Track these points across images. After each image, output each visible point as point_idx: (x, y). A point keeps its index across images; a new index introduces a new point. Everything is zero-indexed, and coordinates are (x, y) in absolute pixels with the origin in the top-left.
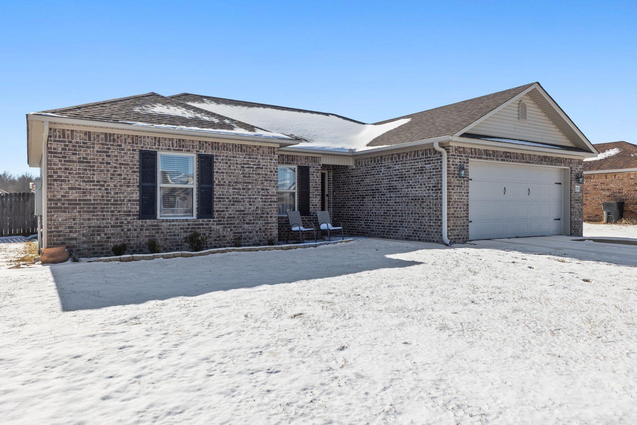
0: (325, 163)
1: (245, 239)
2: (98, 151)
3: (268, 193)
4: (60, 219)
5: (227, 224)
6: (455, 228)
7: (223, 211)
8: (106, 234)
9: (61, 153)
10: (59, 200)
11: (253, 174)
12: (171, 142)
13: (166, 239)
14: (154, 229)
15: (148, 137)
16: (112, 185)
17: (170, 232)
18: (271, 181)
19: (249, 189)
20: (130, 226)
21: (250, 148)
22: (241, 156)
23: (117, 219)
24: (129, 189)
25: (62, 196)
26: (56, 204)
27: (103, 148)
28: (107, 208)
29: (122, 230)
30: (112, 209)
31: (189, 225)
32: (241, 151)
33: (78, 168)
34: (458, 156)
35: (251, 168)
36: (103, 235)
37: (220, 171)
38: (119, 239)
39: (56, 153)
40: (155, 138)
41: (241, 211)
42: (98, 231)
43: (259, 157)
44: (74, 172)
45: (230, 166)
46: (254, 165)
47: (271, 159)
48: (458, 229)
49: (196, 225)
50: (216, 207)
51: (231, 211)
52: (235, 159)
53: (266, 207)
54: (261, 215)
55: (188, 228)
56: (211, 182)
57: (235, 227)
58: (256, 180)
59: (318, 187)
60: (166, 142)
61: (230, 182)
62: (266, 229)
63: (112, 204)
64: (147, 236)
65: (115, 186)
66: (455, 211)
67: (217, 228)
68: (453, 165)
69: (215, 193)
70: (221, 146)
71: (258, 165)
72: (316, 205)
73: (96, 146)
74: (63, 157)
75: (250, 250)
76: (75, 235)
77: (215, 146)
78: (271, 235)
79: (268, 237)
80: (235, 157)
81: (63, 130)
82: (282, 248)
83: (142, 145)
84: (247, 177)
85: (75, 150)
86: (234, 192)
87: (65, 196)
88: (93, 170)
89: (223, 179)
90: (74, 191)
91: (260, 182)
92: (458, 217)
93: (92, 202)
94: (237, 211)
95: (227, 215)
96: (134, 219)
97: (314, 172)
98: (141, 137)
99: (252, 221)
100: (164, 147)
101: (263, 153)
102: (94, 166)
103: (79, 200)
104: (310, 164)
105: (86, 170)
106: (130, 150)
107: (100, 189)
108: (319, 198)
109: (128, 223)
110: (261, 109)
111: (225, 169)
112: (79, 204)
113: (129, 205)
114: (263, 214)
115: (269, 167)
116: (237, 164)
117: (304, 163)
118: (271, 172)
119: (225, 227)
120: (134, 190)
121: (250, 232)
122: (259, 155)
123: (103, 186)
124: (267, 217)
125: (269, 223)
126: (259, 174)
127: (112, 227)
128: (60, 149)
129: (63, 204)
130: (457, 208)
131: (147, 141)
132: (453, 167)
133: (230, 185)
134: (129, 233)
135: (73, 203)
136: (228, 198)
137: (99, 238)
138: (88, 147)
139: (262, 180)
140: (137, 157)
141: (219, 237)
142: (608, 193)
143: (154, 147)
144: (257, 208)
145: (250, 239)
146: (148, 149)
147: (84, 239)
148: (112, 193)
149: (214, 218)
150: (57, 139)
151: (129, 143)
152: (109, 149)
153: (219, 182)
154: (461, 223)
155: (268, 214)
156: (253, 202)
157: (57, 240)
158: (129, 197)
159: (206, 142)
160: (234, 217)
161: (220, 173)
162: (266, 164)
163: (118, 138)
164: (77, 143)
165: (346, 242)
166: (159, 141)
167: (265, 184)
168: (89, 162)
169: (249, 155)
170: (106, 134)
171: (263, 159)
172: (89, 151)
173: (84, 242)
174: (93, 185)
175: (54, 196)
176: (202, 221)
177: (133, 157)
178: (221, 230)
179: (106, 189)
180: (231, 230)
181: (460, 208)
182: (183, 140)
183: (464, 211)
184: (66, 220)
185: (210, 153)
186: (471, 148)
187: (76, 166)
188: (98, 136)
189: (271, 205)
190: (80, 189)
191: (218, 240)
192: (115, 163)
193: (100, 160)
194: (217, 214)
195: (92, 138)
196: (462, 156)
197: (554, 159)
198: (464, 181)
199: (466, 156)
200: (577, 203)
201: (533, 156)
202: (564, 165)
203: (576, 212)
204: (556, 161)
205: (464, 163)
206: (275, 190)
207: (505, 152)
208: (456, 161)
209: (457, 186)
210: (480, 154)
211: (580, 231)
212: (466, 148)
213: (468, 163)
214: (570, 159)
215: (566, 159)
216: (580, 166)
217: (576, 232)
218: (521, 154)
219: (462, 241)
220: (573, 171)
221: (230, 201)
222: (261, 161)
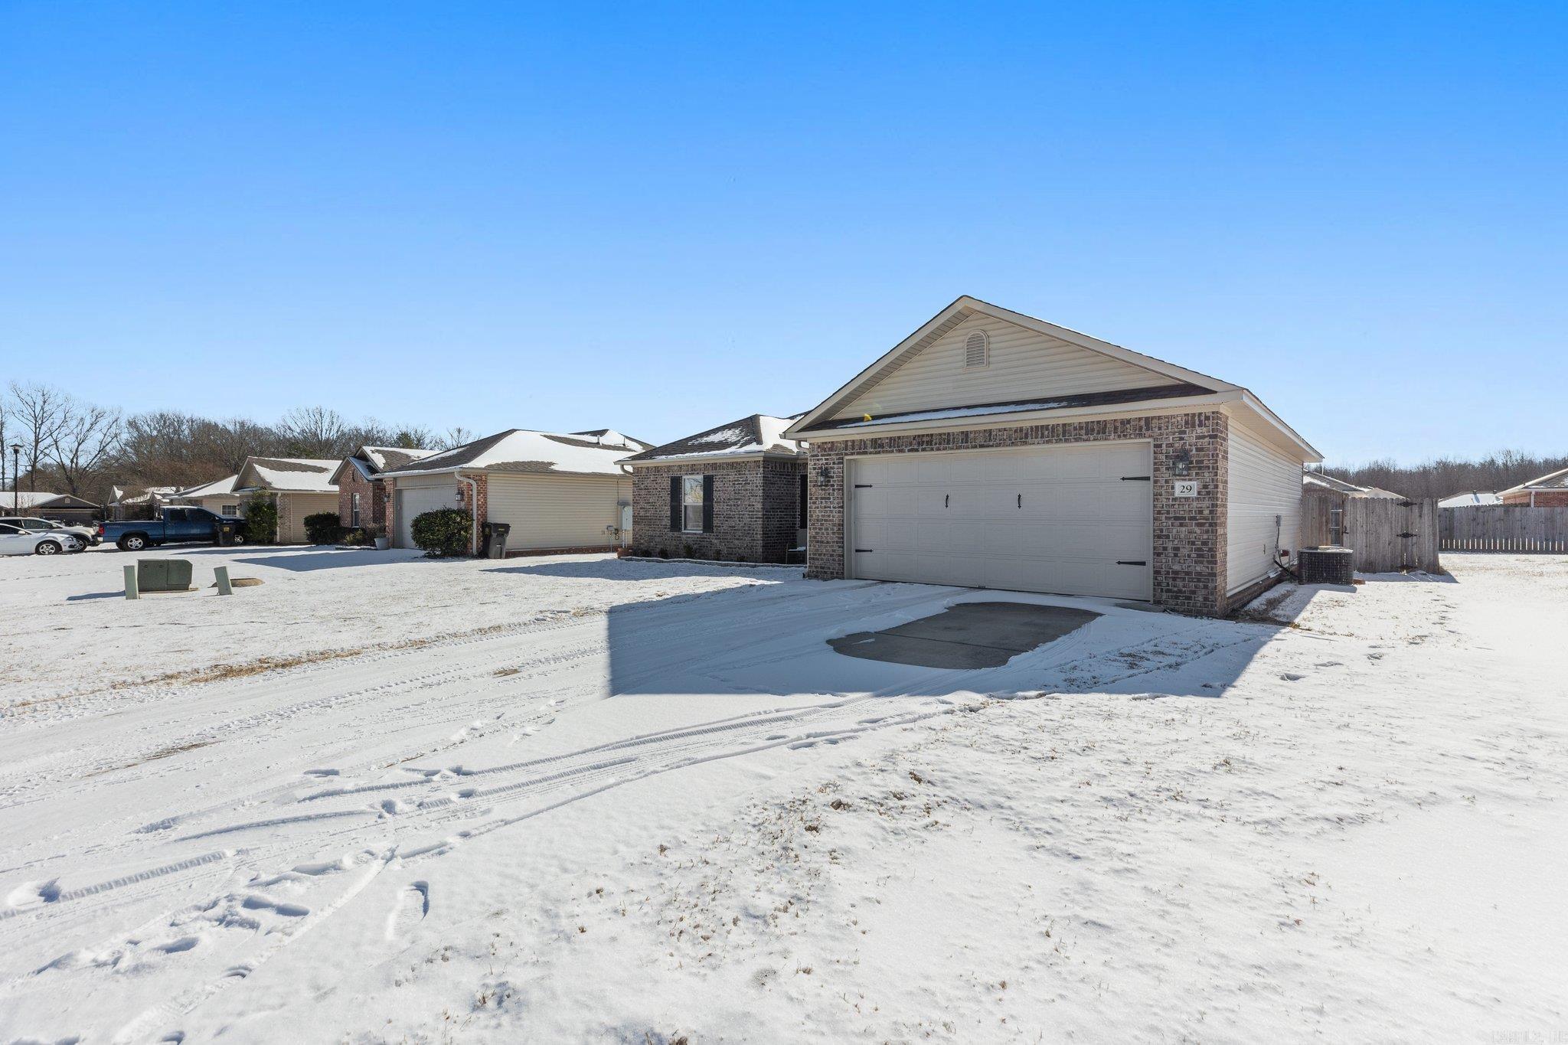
2: (652, 481)
3: (754, 509)
4: (636, 530)
5: (722, 539)
6: (817, 556)
7: (720, 526)
9: (637, 484)
10: (636, 516)
11: (742, 490)
12: (687, 468)
15: (676, 466)
17: (686, 543)
18: (757, 496)
19: (738, 506)
20: (667, 536)
21: (740, 465)
22: (733, 474)
23: (660, 530)
24: (666, 508)
26: (635, 519)
27: (654, 478)
28: (656, 522)
29: (663, 540)
30: (658, 523)
31: (696, 537)
32: (733, 469)
33: (644, 493)
34: (822, 455)
35: (740, 484)
36: (653, 542)
37: (718, 489)
38: (661, 546)
40: (679, 466)
41: (733, 527)
42: (652, 539)
43: (747, 472)
45: (724, 484)
46: (743, 481)
47: (757, 474)
48: (822, 559)
49: (701, 537)
50: (715, 523)
51: (725, 526)
52: (729, 477)
53: (752, 523)
55: (697, 541)
56: (712, 499)
57: (727, 542)
58: (744, 496)
60: (685, 468)
61: (724, 499)
62: (752, 546)
63: (658, 519)
64: (675, 545)
65: (659, 505)
66: (817, 533)
67: (715, 542)
68: (814, 469)
69: (714, 510)
70: (719, 466)
71: (746, 481)
73: (651, 476)
74: (638, 487)
77: (714, 466)
78: (756, 552)
79: (754, 555)
80: (728, 475)
81: (639, 468)
83: (673, 472)
84: (737, 494)
85: (643, 481)
86: (728, 509)
87: (638, 514)
88: (650, 494)
89: (720, 497)
91: (747, 498)
92: (822, 542)
93: (650, 518)
94: (729, 527)
95: (722, 530)
96: (670, 531)
98: (672, 467)
100: (684, 473)
101: (750, 468)
103: (644, 516)
105: (647, 494)
106: (666, 477)
107: (653, 508)
109: (665, 534)
111: (721, 487)
112: (644, 519)
113: (665, 520)
114: (750, 530)
115: (755, 482)
116: (730, 481)
118: (757, 486)
119: (721, 542)
120: (670, 509)
123: (654, 505)
124: (753, 534)
125: (755, 540)
126: (746, 490)
127: (658, 536)
128: (637, 481)
130: (820, 529)
131: (675, 469)
132: (814, 472)
133: (724, 502)
134: (666, 541)
135: (642, 518)
136: (723, 514)
137: (651, 544)
138: (648, 478)
139: (749, 496)
140: (670, 482)
143: (679, 473)
144: (745, 524)
145: (739, 554)
146: (676, 476)
147: (646, 544)
148: (659, 511)
149: (713, 532)
150: (636, 474)
151: (667, 472)
152: (657, 477)
153: (717, 499)
154: (827, 551)
155: (754, 530)
156: (742, 518)
158: (665, 514)
159: (708, 464)
160: (727, 533)
161: (718, 491)
162: (753, 479)
163: (661, 469)
164: (644, 475)
166: (681, 468)
167: (752, 500)
168: (648, 489)
169: (739, 472)
170: (655, 467)
171: (750, 474)
172: (648, 481)
173: (646, 547)
174: (650, 505)
175: (635, 513)
176: (706, 535)
177: (667, 483)
178: (718, 544)
179: (655, 508)
181: (827, 529)
182: (693, 465)
183: (834, 533)
184: (639, 530)
185: (711, 474)
186: (847, 441)
188: (652, 469)
190: (645, 508)
192: (659, 488)
193: (653, 487)
194: (715, 529)
195: (650, 471)
196: (830, 455)
197: (1075, 429)
198: (834, 490)
199: (837, 454)
200: (1181, 525)
201: (1000, 431)
202: (1119, 436)
203: (1177, 549)
204: (1083, 432)
205: (834, 463)
206: (759, 506)
207: (919, 436)
208: (821, 462)
209: (822, 498)
210: (863, 447)
211: (1201, 599)
212: (837, 442)
213: (842, 463)
214: (1147, 419)
215: (1129, 421)
216: (1199, 430)
217: (1177, 598)
218: (962, 433)
219: (829, 576)
220: (1160, 446)
221: (725, 517)
222: (749, 476)
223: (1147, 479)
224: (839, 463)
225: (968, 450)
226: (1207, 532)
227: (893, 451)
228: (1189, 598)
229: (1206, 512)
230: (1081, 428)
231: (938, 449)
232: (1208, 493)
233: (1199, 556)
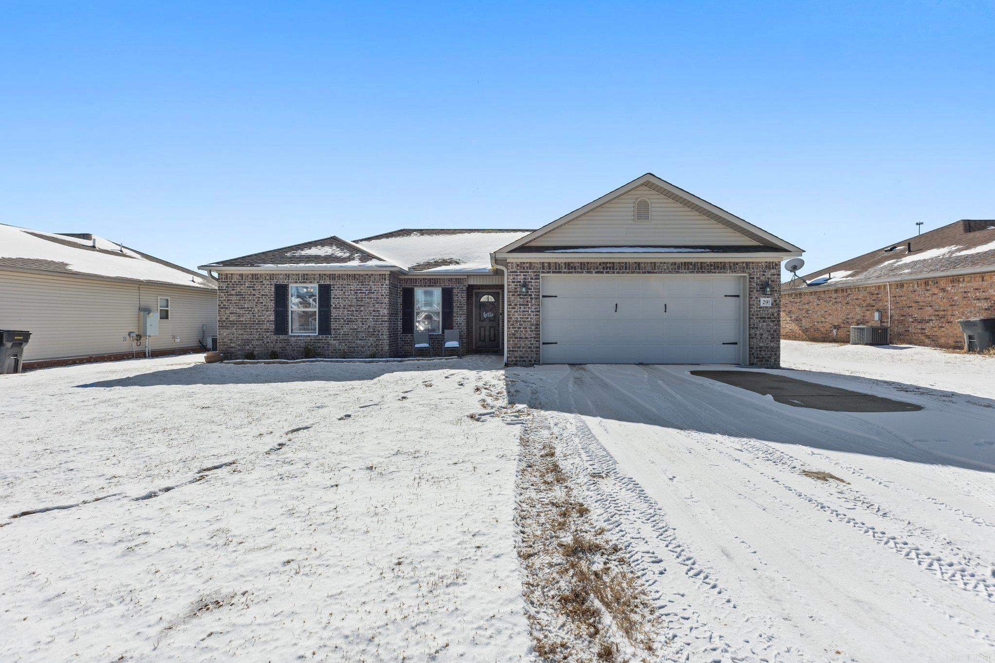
0: (470, 284)
1: (358, 352)
2: (247, 287)
3: (379, 314)
4: (225, 334)
5: (342, 340)
7: (339, 329)
8: (252, 345)
9: (225, 290)
10: (224, 321)
11: (365, 298)
12: (297, 277)
13: (294, 350)
14: (285, 343)
15: (281, 274)
16: (256, 310)
17: (297, 345)
18: (383, 303)
19: (361, 311)
20: (268, 340)
21: (362, 276)
22: (354, 284)
23: (260, 334)
24: (268, 313)
25: (226, 319)
26: (222, 324)
27: (251, 284)
28: (254, 326)
29: (263, 342)
30: (257, 327)
31: (311, 340)
32: (355, 280)
34: (520, 272)
35: (363, 293)
36: (250, 345)
38: (261, 348)
39: (222, 290)
40: (286, 274)
41: (354, 329)
42: (248, 342)
43: (371, 283)
44: (233, 302)
45: (344, 293)
46: (367, 290)
47: (382, 285)
48: (521, 351)
49: (317, 340)
50: (333, 326)
51: (346, 329)
52: (349, 287)
53: (377, 326)
54: (373, 333)
55: (312, 342)
56: (329, 306)
57: (348, 342)
58: (368, 303)
59: (463, 307)
60: (294, 277)
61: (344, 305)
62: (377, 345)
63: (256, 324)
64: (280, 347)
65: (258, 311)
66: (517, 331)
67: (334, 342)
68: (513, 282)
69: (332, 314)
70: (337, 277)
71: (370, 290)
72: (461, 324)
73: (246, 283)
74: (227, 292)
75: (337, 362)
76: (233, 345)
77: (332, 277)
78: (382, 350)
79: (379, 351)
80: (350, 285)
81: (226, 274)
83: (277, 280)
84: (360, 301)
85: (234, 287)
86: (348, 313)
87: (228, 319)
88: (245, 300)
89: (338, 303)
90: (233, 315)
91: (371, 305)
92: (520, 338)
93: (244, 322)
94: (351, 329)
95: (343, 332)
96: (271, 335)
97: (458, 293)
98: (276, 275)
99: (364, 338)
100: (293, 281)
101: (374, 280)
102: (245, 297)
103: (236, 321)
104: (454, 286)
105: (240, 300)
106: (268, 284)
107: (249, 313)
108: (464, 317)
109: (267, 337)
111: (341, 295)
112: (236, 324)
113: (268, 324)
114: (375, 332)
115: (380, 291)
116: (351, 290)
117: (448, 285)
118: (384, 296)
119: (340, 342)
120: (271, 314)
121: (363, 347)
123: (251, 311)
124: (378, 334)
125: (380, 340)
126: (370, 298)
127: (257, 340)
128: (225, 287)
129: (227, 324)
130: (519, 328)
131: (280, 277)
132: (513, 284)
133: (344, 308)
134: (268, 344)
135: (233, 323)
136: (343, 319)
137: (248, 347)
138: (241, 285)
139: (373, 303)
140: (273, 289)
141: (335, 349)
143: (285, 281)
144: (369, 326)
145: (362, 352)
146: (281, 283)
147: (239, 347)
148: (257, 316)
149: (331, 334)
150: (223, 280)
151: (268, 280)
152: (255, 284)
153: (336, 306)
154: (525, 344)
155: (379, 332)
156: (365, 321)
157: (223, 348)
158: (267, 318)
159: (325, 275)
160: (348, 334)
161: (336, 298)
162: (377, 289)
163: (260, 276)
164: (235, 282)
165: (446, 359)
166: (289, 277)
167: (377, 306)
168: (242, 295)
169: (362, 282)
170: (253, 274)
171: (374, 285)
172: (242, 287)
173: (239, 350)
174: (245, 311)
175: (221, 318)
176: (322, 337)
177: (270, 290)
178: (337, 344)
179: (253, 313)
180: (346, 345)
181: (525, 328)
182: (307, 275)
183: (531, 331)
184: (229, 334)
185: (328, 283)
186: (543, 263)
187: (234, 298)
188: (248, 276)
189: (382, 324)
190: (236, 313)
191: (334, 352)
192: (259, 294)
193: (249, 293)
194: (333, 332)
195: (244, 279)
196: (528, 272)
197: (708, 265)
198: (531, 299)
199: (535, 272)
200: (764, 322)
201: (661, 263)
202: (732, 272)
203: (762, 334)
204: (713, 268)
205: (532, 279)
206: (386, 312)
207: (604, 263)
208: (519, 277)
209: (520, 305)
210: (558, 268)
211: (773, 361)
212: (534, 263)
213: (539, 279)
214: (747, 263)
215: (737, 263)
216: (772, 271)
217: (762, 361)
218: (636, 263)
219: (528, 363)
220: (753, 278)
221: (345, 321)
222: (373, 287)
223: (738, 296)
224: (536, 279)
225: (639, 275)
226: (776, 325)
227: (583, 272)
228: (767, 361)
229: (776, 315)
230: (711, 265)
231: (618, 273)
232: (777, 304)
233: (772, 338)
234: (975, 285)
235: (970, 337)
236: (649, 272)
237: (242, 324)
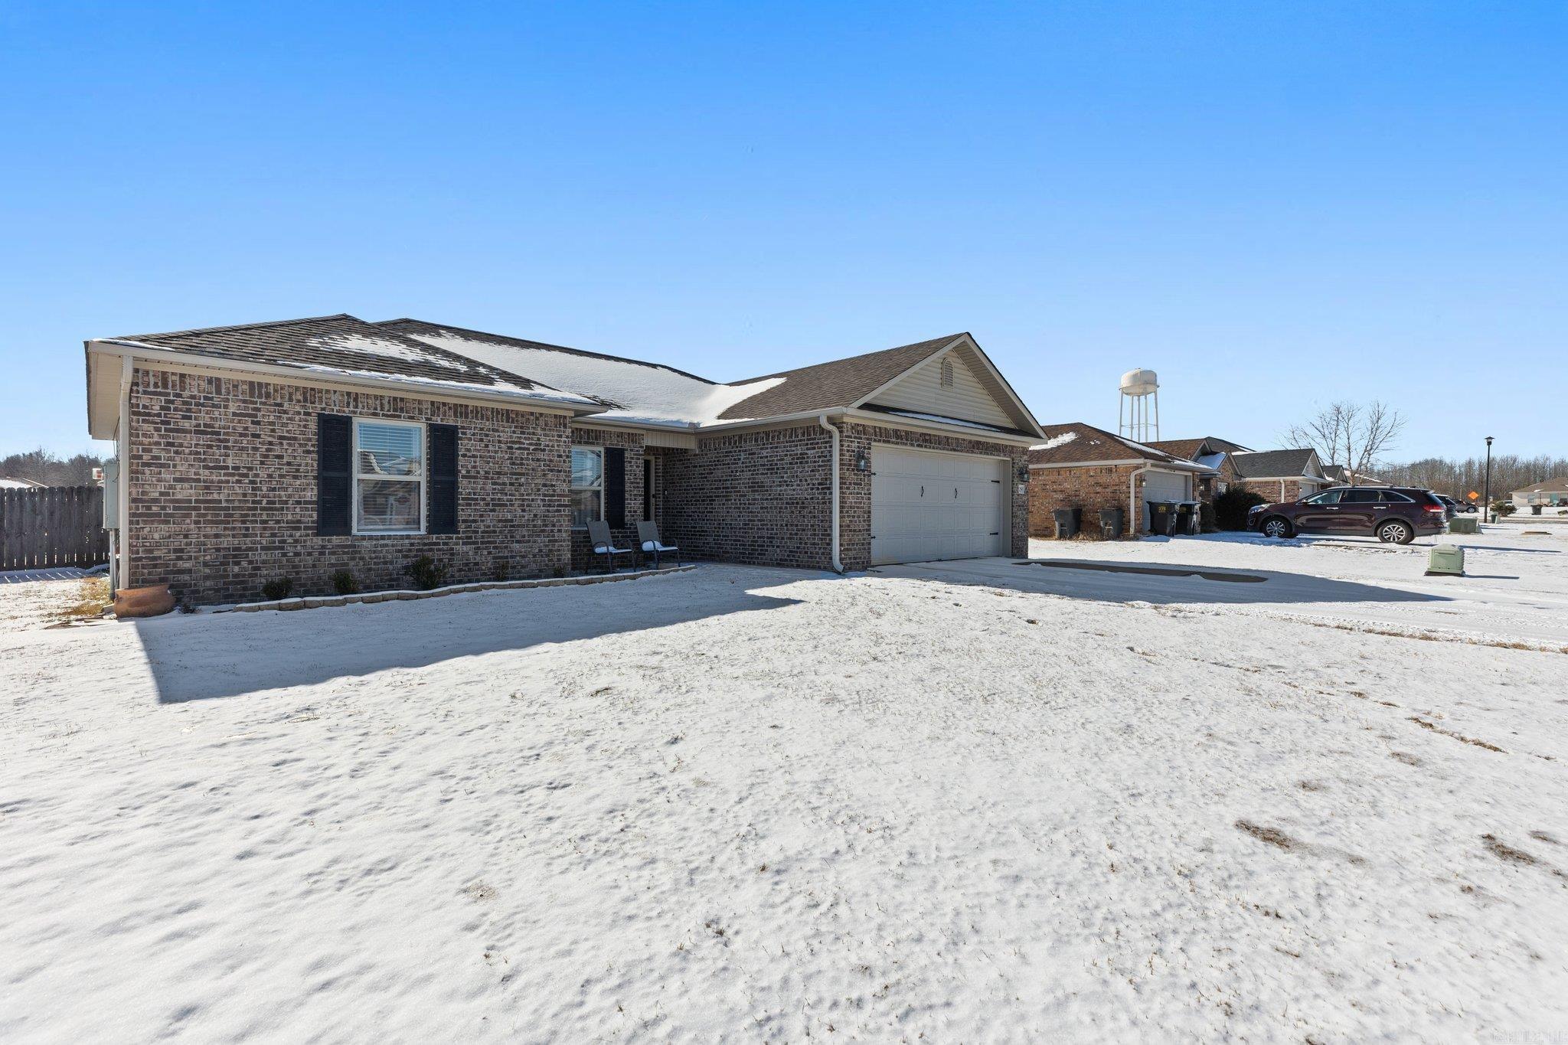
0: (649, 444)
1: (513, 567)
2: (234, 414)
3: (554, 491)
4: (156, 536)
5: (482, 543)
6: (851, 547)
7: (475, 521)
8: (250, 562)
9: (159, 415)
10: (155, 501)
11: (527, 459)
12: (378, 402)
13: (370, 569)
14: (344, 553)
15: (335, 392)
16: (263, 474)
17: (376, 558)
18: (560, 471)
19: (520, 485)
20: (299, 548)
21: (523, 416)
22: (506, 429)
23: (273, 535)
24: (298, 482)
25: (162, 494)
26: (149, 508)
27: (246, 408)
28: (254, 515)
29: (284, 555)
30: (264, 517)
31: (412, 544)
32: (508, 421)
33: (193, 442)
34: (855, 438)
35: (524, 449)
36: (244, 564)
37: (468, 454)
38: (278, 571)
39: (149, 414)
40: (349, 394)
42: (235, 556)
43: (539, 431)
44: (187, 451)
45: (487, 446)
46: (531, 444)
47: (560, 436)
48: (855, 549)
49: (425, 544)
50: (462, 515)
51: (490, 520)
52: (496, 434)
53: (550, 514)
54: (542, 528)
55: (410, 550)
56: (453, 471)
57: (494, 548)
58: (533, 470)
59: (638, 483)
60: (370, 402)
61: (486, 473)
62: (550, 551)
63: (263, 509)
64: (333, 565)
65: (270, 476)
66: (851, 521)
67: (465, 549)
68: (848, 451)
69: (460, 490)
70: (472, 412)
71: (536, 444)
72: (635, 512)
73: (231, 404)
74: (163, 422)
76: (188, 565)
77: (461, 410)
78: (559, 560)
79: (554, 565)
80: (497, 431)
81: (164, 373)
82: (578, 582)
83: (324, 405)
84: (518, 464)
85: (189, 410)
86: (495, 489)
87: (168, 494)
88: (226, 448)
89: (474, 467)
90: (186, 485)
91: (540, 474)
92: (855, 531)
93: (224, 505)
94: (500, 521)
95: (482, 527)
96: (308, 535)
97: (632, 458)
98: (320, 391)
99: (526, 538)
100: (365, 410)
101: (546, 425)
102: (228, 441)
103: (197, 501)
104: (626, 446)
105: (210, 447)
106: (299, 413)
108: (640, 500)
109: (296, 541)
110: (544, 352)
111: (478, 451)
112: (195, 509)
113: (298, 510)
114: (546, 526)
115: (556, 448)
116: (500, 442)
117: (615, 443)
118: (560, 456)
119: (478, 548)
120: (308, 485)
121: (523, 557)
122: (539, 429)
123: (246, 475)
124: (552, 531)
125: (556, 541)
126: (538, 460)
127: (263, 548)
128: (158, 408)
129: (163, 508)
130: (853, 517)
131: (333, 398)
132: (848, 454)
133: (487, 478)
134: (297, 559)
135: (185, 507)
136: (484, 499)
137: (236, 569)
138: (214, 406)
139: (544, 470)
140: (313, 426)
141: (467, 565)
142: (1061, 496)
143: (346, 409)
144: (535, 516)
145: (523, 567)
146: (335, 413)
147: (207, 571)
148: (265, 489)
149: (458, 533)
150: (151, 389)
151: (299, 401)
152: (259, 410)
153: (468, 472)
154: (859, 540)
155: (554, 526)
156: (528, 506)
157: (150, 574)
158: (296, 496)
159: (444, 404)
160: (495, 532)
161: (470, 457)
162: (551, 444)
163: (276, 391)
164: (193, 397)
165: (684, 570)
166: (356, 400)
167: (549, 477)
168: (218, 433)
169: (522, 427)
170: (251, 384)
171: (545, 435)
172: (216, 413)
173: (207, 578)
174: (225, 475)
175: (144, 493)
176: (437, 538)
177: (305, 426)
178: (470, 553)
179: (252, 482)
180: (489, 553)
181: (859, 517)
182: (402, 400)
183: (864, 521)
184: (170, 537)
185: (451, 423)
186: (875, 427)
187: (190, 440)
188: (235, 386)
189: (560, 511)
190: (198, 480)
191: (465, 570)
192: (270, 436)
193: (240, 430)
194: (463, 526)
195: (223, 391)
196: (861, 438)
198: (864, 476)
199: (868, 439)
201: (963, 440)
205: (865, 448)
206: (566, 487)
208: (853, 445)
209: (854, 484)
210: (887, 435)
211: (1025, 551)
212: (867, 426)
213: (870, 449)
214: (1011, 446)
215: (1007, 447)
216: (1026, 457)
217: (1019, 551)
220: (1015, 463)
221: (488, 505)
222: (542, 438)
223: (998, 482)
225: (949, 452)
227: (907, 444)
228: (1022, 551)
231: (934, 448)
232: (1027, 492)
233: (1024, 527)
234: (1052, 478)
235: (1061, 525)
236: (955, 450)
237: (214, 509)
